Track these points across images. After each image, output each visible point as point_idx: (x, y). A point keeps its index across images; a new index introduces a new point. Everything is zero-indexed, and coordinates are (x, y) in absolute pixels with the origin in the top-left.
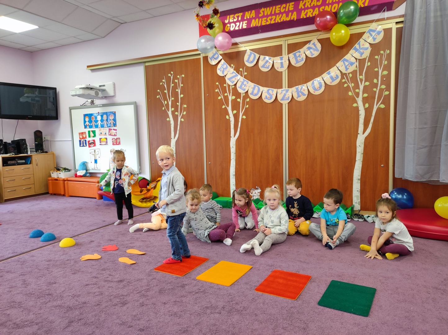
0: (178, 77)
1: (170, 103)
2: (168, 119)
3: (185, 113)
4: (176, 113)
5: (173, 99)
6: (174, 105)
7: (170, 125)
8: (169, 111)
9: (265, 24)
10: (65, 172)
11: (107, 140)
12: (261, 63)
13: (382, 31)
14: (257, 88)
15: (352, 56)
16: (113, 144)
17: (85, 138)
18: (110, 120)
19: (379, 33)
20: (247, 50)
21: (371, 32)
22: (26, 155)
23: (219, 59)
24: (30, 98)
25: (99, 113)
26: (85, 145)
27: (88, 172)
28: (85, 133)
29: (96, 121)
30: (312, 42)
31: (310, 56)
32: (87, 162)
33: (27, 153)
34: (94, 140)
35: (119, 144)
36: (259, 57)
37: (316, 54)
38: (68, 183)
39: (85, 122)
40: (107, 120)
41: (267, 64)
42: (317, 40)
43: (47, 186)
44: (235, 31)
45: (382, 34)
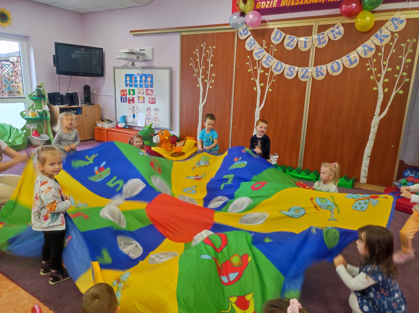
0: (210, 47)
1: (201, 71)
2: (198, 85)
3: (213, 81)
4: (206, 81)
5: (204, 67)
6: (204, 73)
7: (199, 90)
8: (199, 78)
9: (294, 4)
10: (108, 123)
11: (144, 98)
12: (286, 42)
13: (404, 21)
14: (280, 64)
15: (372, 42)
16: (150, 103)
17: (126, 95)
18: (148, 81)
19: (402, 22)
20: (274, 29)
21: (394, 21)
22: (77, 106)
23: (248, 35)
24: (80, 55)
25: (138, 74)
26: (125, 101)
27: (127, 124)
28: (126, 90)
29: (136, 81)
30: (336, 26)
31: (332, 38)
32: (126, 116)
33: (78, 105)
34: (133, 98)
35: (155, 103)
36: (285, 35)
37: (339, 37)
38: (110, 133)
39: (126, 81)
40: (145, 81)
41: (292, 43)
42: (342, 24)
43: (93, 133)
44: (265, 9)
45: (404, 24)
